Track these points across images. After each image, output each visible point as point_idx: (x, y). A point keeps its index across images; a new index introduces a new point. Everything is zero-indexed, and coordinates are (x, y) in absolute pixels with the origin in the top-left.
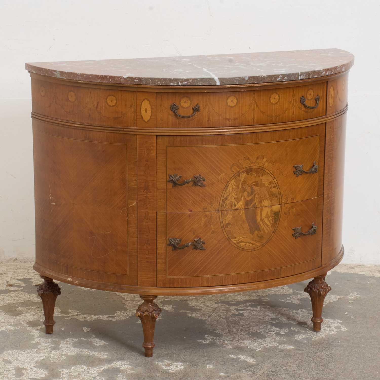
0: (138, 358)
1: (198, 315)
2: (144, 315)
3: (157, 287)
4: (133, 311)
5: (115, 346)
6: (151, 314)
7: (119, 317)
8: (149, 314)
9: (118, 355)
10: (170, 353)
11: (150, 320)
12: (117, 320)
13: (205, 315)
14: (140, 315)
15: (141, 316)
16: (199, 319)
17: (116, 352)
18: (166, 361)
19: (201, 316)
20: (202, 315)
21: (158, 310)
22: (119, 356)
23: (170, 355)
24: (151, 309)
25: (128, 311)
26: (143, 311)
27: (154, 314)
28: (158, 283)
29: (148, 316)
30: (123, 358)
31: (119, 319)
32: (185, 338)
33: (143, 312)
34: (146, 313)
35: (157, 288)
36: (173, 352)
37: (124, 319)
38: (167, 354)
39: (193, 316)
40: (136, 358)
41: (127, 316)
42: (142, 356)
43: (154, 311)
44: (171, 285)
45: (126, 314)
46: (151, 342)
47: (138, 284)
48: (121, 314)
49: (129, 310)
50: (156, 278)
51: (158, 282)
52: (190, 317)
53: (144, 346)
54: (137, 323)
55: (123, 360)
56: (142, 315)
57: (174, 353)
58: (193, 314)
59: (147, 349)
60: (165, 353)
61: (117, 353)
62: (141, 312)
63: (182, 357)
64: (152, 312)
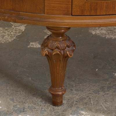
0: (44, 107)
1: (104, 32)
2: (54, 53)
3: (72, 15)
4: (19, 27)
5: (8, 88)
6: (63, 52)
7: (3, 38)
8: (60, 52)
9: (15, 104)
10: (85, 98)
11: (61, 60)
12: (2, 42)
13: (112, 31)
14: (47, 54)
15: (49, 55)
16: (107, 38)
17: (11, 97)
18: (82, 112)
19: (108, 33)
20: (108, 31)
21: (71, 45)
22: (17, 105)
23: (85, 101)
24: (62, 45)
25: (13, 27)
26: (52, 48)
27: (68, 52)
28: (73, 10)
29: (59, 54)
30: (24, 109)
31: (5, 41)
32: (97, 70)
33: (52, 50)
34: (57, 51)
35: (72, 17)
36: (88, 96)
37: (10, 40)
38: (81, 99)
39: (98, 34)
40: (41, 108)
41: (13, 36)
42: (49, 105)
43: (67, 48)
44: (93, 13)
45: (12, 33)
46: (61, 87)
47: (45, 11)
48: (5, 33)
49: (15, 26)
50: (71, 3)
51: (73, 8)
52: (95, 34)
53: (52, 92)
54: (28, 47)
55: (23, 112)
56: (51, 54)
57: (90, 98)
58: (96, 29)
59: (55, 96)
60: (77, 97)
61: (12, 100)
62: (49, 50)
63: (102, 105)
64: (64, 49)
